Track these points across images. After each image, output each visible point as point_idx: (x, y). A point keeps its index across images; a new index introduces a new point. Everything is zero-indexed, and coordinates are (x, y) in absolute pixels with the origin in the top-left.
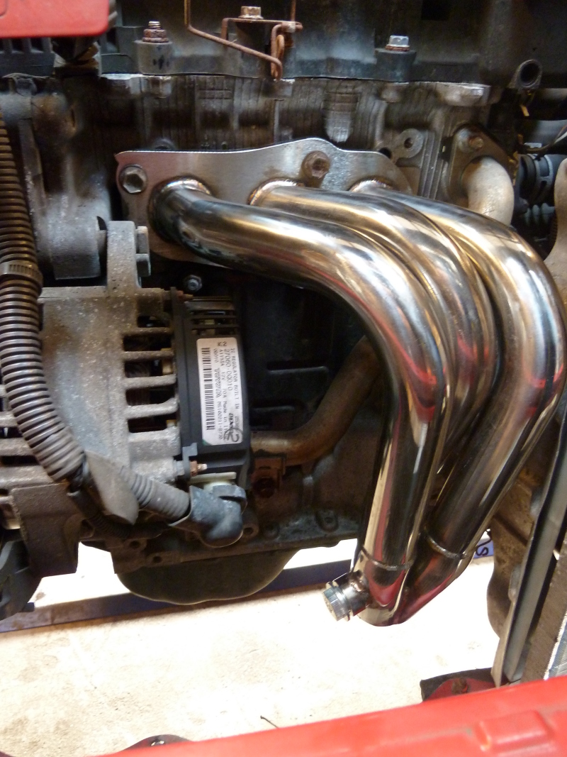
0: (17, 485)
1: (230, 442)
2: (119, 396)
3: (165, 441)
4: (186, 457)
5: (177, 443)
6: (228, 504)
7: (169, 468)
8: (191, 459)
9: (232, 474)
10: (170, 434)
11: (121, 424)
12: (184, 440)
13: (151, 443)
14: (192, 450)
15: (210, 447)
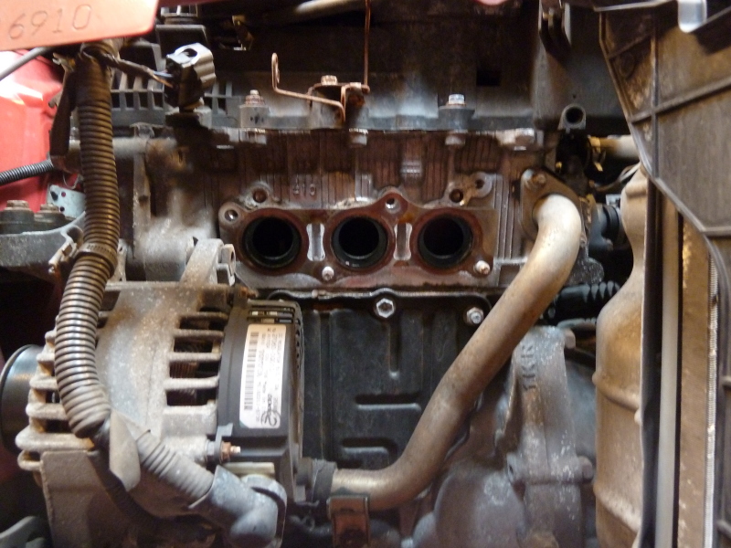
0: (49, 449)
1: (267, 426)
2: (164, 368)
3: (199, 417)
4: (218, 438)
5: (212, 420)
6: (261, 498)
7: (201, 446)
8: (225, 439)
9: (270, 466)
10: (207, 411)
11: (159, 396)
12: (220, 419)
13: (184, 417)
14: (227, 430)
15: (246, 429)
